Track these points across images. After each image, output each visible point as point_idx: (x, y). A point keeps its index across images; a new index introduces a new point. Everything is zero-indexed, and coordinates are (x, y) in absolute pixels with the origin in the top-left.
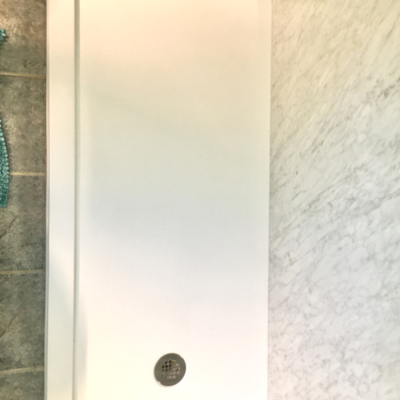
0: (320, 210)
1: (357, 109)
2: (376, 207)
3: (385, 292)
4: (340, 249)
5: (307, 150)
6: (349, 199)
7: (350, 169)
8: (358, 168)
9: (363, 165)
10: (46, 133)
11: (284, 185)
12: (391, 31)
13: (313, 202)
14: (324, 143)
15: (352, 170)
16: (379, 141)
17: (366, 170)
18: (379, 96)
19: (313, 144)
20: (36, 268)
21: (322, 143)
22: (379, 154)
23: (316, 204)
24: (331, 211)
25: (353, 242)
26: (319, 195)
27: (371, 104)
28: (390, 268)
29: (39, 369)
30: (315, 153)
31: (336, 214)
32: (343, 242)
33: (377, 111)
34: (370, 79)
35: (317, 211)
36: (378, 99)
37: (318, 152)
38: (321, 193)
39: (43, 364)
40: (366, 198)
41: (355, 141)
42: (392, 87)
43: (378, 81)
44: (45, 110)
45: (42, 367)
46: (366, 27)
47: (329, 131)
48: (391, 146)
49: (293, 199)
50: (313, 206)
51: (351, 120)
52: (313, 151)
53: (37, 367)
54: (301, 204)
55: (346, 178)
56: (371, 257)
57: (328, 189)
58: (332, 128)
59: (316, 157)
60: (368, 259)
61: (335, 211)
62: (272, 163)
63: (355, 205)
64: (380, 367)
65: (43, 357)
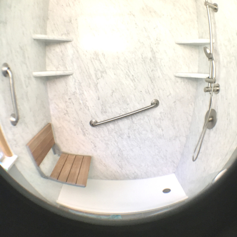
3: (139, 146)
64: (155, 146)
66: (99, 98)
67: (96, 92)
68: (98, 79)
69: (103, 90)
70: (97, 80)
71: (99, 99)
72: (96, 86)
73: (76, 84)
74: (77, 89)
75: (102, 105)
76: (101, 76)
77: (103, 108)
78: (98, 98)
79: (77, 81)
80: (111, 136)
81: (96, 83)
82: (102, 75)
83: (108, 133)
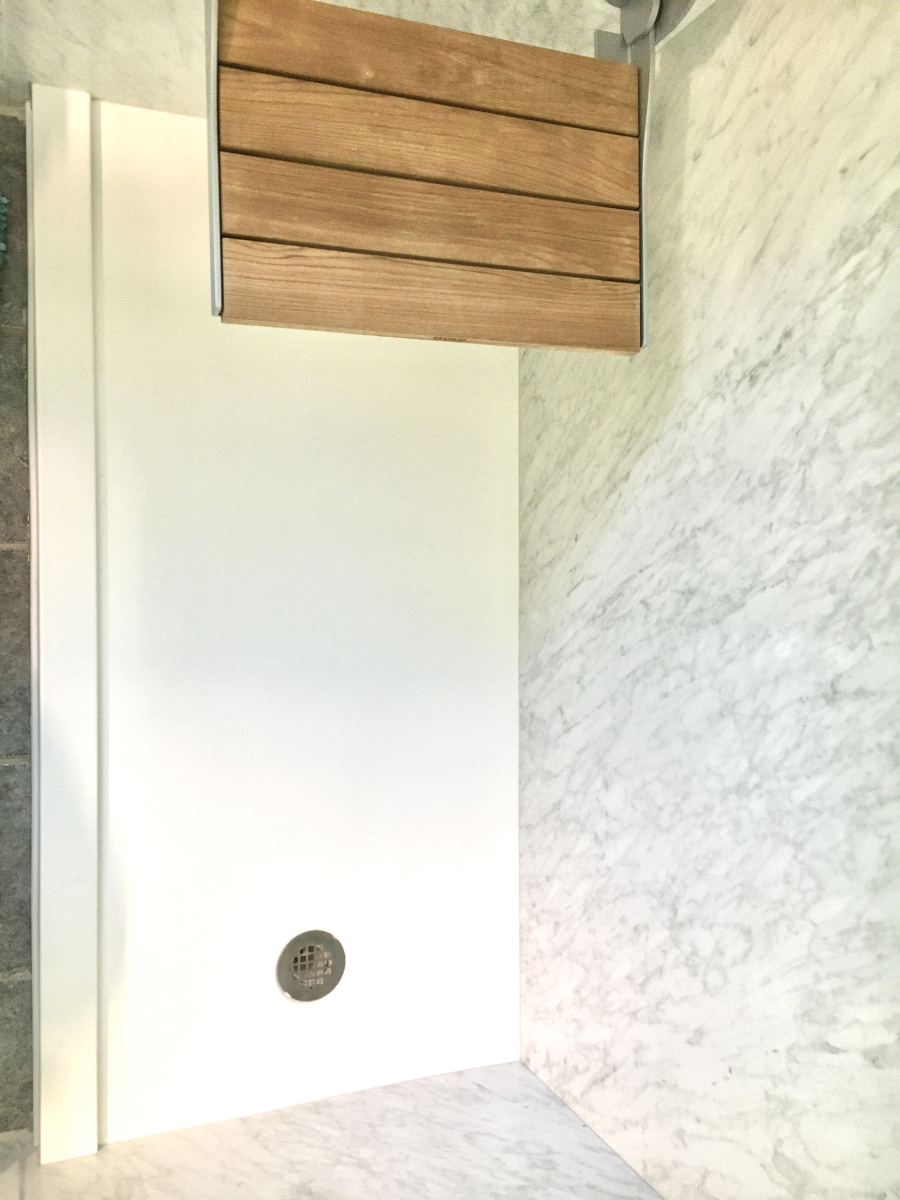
0: (624, 616)
1: (696, 407)
2: (736, 608)
4: (666, 695)
5: (596, 492)
6: (683, 593)
7: (683, 531)
8: (699, 529)
9: (709, 523)
10: (28, 455)
11: (550, 564)
12: (762, 251)
13: (610, 600)
14: (632, 478)
15: (688, 533)
16: (741, 472)
17: (716, 533)
18: (739, 382)
19: (609, 478)
20: (11, 754)
21: (627, 477)
22: (742, 500)
23: (615, 604)
24: (646, 617)
25: (692, 679)
26: (621, 585)
27: (723, 397)
28: (764, 730)
29: (19, 976)
30: (614, 497)
31: (657, 624)
32: (671, 682)
33: (736, 412)
34: (722, 348)
35: (619, 618)
36: (736, 388)
37: (620, 495)
38: (626, 581)
39: (29, 965)
40: (716, 591)
41: (693, 472)
42: (764, 364)
43: (736, 350)
44: (27, 404)
45: (27, 972)
46: (713, 240)
47: (641, 452)
48: (763, 484)
49: (569, 594)
50: (610, 609)
51: (685, 429)
52: (610, 493)
53: (15, 973)
54: (585, 604)
55: (677, 549)
56: (727, 710)
57: (641, 571)
58: (647, 446)
59: (615, 506)
60: (721, 714)
61: (654, 618)
62: (523, 518)
63: (695, 603)
64: (747, 933)
65: (30, 951)
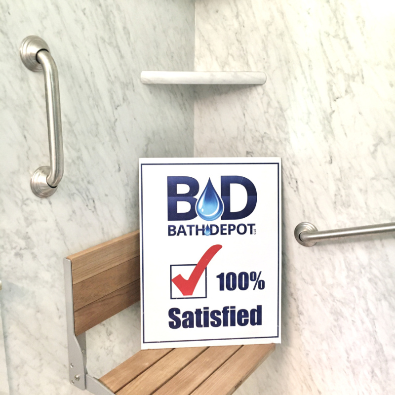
66: (331, 157)
67: (325, 138)
68: (335, 100)
69: (346, 134)
70: (333, 103)
71: (331, 162)
72: (326, 122)
73: (271, 111)
74: (272, 126)
75: (340, 180)
76: (346, 91)
77: (339, 189)
78: (329, 159)
79: (274, 104)
80: (354, 290)
81: (329, 111)
82: (349, 86)
83: (348, 277)
